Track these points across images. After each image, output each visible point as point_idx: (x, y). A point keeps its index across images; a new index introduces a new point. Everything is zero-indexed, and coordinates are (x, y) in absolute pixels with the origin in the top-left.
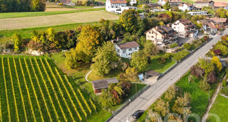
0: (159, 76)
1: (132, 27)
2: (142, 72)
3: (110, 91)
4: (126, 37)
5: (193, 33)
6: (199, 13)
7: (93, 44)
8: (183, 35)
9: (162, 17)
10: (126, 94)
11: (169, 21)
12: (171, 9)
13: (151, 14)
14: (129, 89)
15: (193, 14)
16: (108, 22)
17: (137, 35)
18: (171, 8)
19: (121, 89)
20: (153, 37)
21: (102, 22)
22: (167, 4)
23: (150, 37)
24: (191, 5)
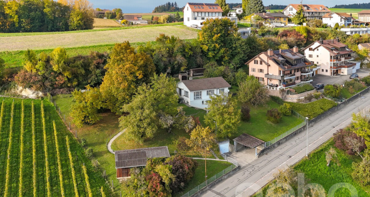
0: (263, 148)
1: (222, 51)
2: (228, 137)
3: (147, 173)
4: (208, 70)
5: (348, 67)
6: (363, 31)
7: (130, 78)
8: (327, 71)
9: (286, 35)
10: (180, 182)
11: (301, 44)
12: (307, 22)
13: (266, 30)
14: (187, 171)
15: (352, 32)
16: (173, 40)
17: (233, 67)
18: (306, 20)
19: (168, 172)
20: (261, 71)
21: (160, 40)
22: (299, 14)
23: (257, 70)
24: (347, 16)
